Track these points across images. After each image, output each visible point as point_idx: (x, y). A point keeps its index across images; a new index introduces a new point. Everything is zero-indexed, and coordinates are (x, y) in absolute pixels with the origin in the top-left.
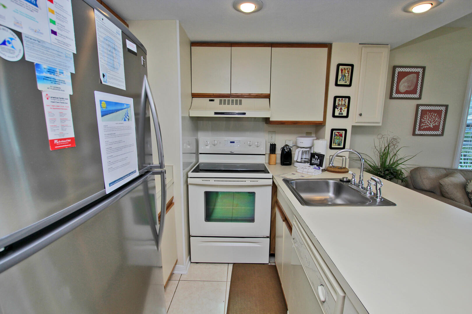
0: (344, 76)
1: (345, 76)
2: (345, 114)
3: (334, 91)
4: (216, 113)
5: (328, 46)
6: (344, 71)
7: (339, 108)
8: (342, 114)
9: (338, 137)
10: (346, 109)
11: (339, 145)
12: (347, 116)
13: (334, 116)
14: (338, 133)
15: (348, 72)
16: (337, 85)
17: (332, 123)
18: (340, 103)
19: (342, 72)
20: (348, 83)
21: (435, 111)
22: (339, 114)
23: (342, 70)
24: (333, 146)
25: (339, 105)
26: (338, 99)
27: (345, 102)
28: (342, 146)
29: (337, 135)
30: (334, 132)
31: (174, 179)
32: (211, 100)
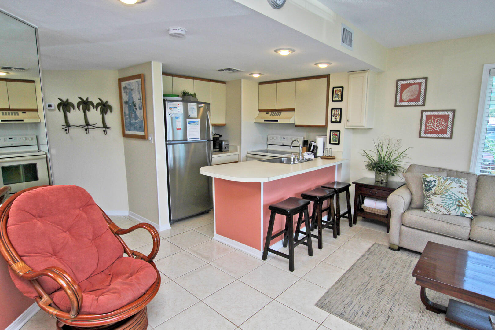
0: (337, 95)
1: (338, 95)
2: (339, 120)
3: (332, 105)
4: (265, 121)
5: (328, 76)
6: (337, 91)
7: (335, 116)
8: (337, 120)
9: (335, 136)
10: (339, 117)
11: (336, 141)
12: (340, 122)
13: (332, 122)
14: (335, 133)
15: (340, 92)
16: (333, 101)
17: (331, 127)
18: (335, 113)
19: (336, 92)
20: (340, 99)
21: (440, 116)
22: (335, 120)
23: (336, 91)
24: (331, 142)
25: (334, 114)
26: (334, 110)
27: (339, 112)
28: (337, 143)
29: (334, 135)
30: (332, 132)
31: (238, 153)
32: (267, 113)
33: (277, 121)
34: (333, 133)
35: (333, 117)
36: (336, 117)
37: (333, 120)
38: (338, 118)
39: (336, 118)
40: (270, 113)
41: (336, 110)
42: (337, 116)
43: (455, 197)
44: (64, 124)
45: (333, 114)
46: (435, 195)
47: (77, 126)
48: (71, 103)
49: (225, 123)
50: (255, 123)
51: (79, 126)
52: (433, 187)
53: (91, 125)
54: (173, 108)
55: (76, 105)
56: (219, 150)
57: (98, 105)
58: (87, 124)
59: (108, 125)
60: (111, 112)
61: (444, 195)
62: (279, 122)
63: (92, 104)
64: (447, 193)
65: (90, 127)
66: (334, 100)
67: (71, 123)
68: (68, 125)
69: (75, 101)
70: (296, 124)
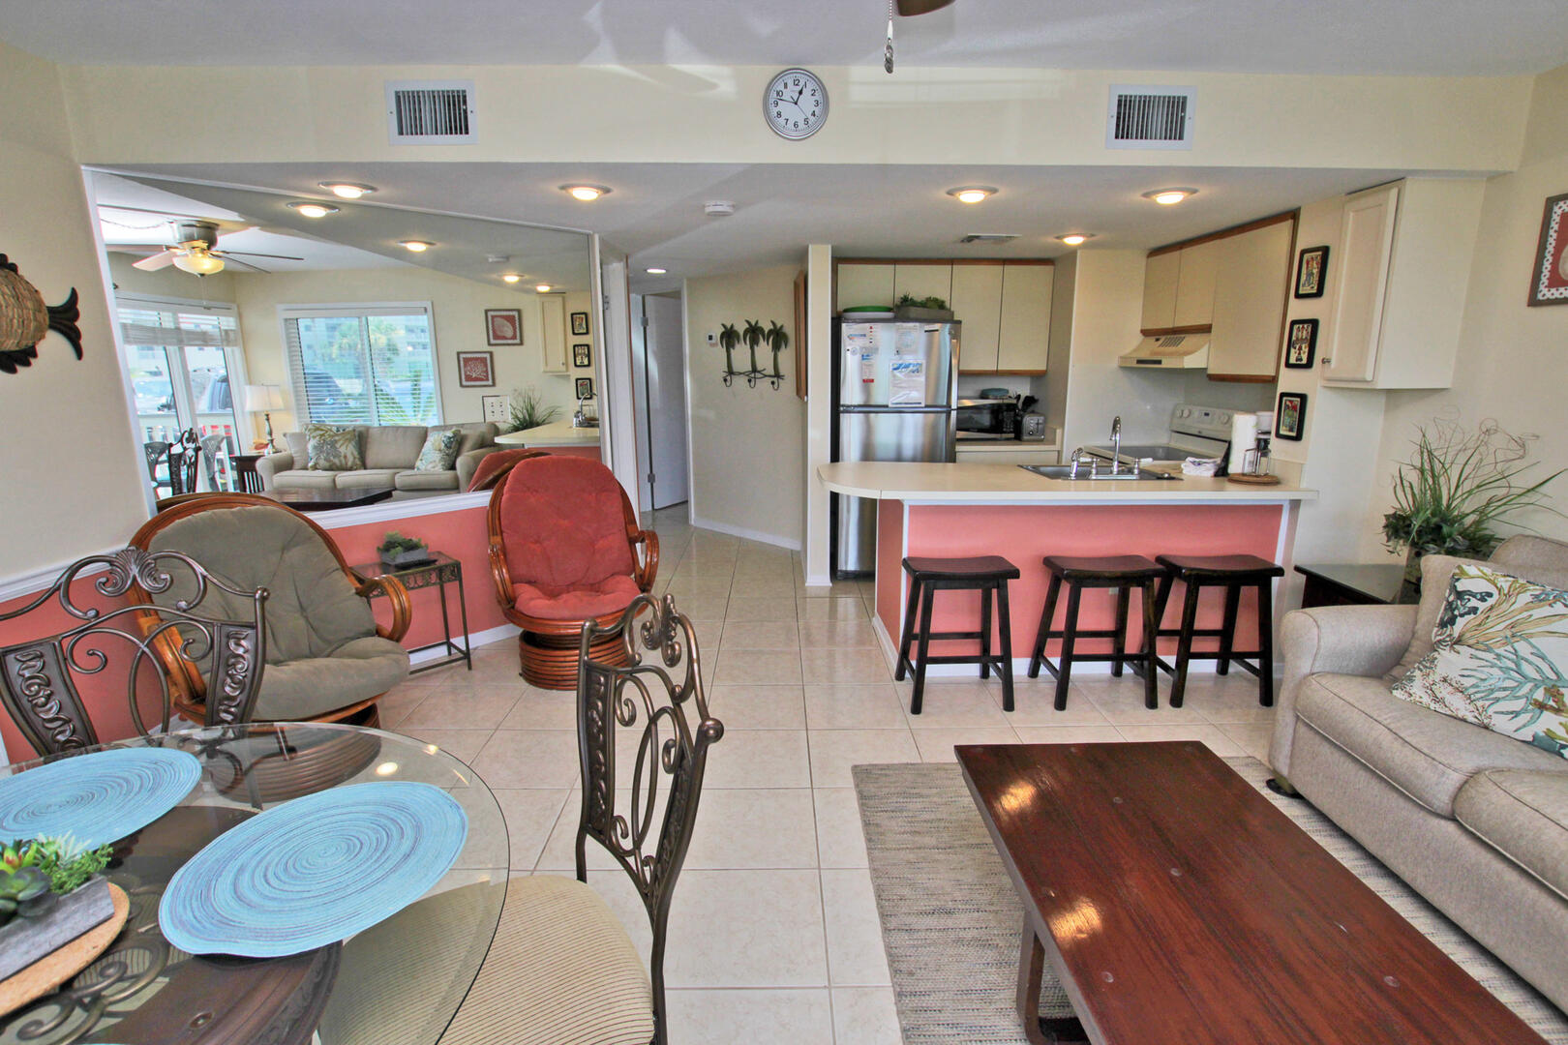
0: (1309, 275)
1: (1312, 274)
2: (1306, 360)
3: (1294, 309)
4: (1139, 362)
5: (1293, 215)
6: (1310, 263)
7: (1297, 347)
8: (1302, 360)
9: (1290, 413)
10: (1307, 349)
11: (1291, 430)
12: (1309, 365)
13: (1288, 365)
14: (1291, 402)
15: (1318, 264)
16: (1298, 295)
17: (1285, 380)
18: (1299, 335)
19: (1307, 268)
20: (1316, 290)
22: (1297, 360)
23: (1308, 263)
24: (1281, 432)
25: (1297, 339)
26: (1297, 326)
27: (1308, 333)
28: (1296, 434)
29: (1288, 407)
30: (1284, 398)
31: (1057, 447)
32: (1157, 340)
33: (1159, 362)
34: (1288, 403)
35: (1292, 350)
36: (1300, 349)
37: (1292, 360)
38: (1304, 353)
39: (1299, 354)
40: (1163, 338)
41: (1303, 327)
42: (1303, 346)
43: (1538, 670)
44: (726, 370)
45: (1294, 338)
46: (1455, 643)
47: (741, 373)
48: (736, 332)
49: (1044, 368)
50: (1121, 367)
51: (743, 373)
52: (1462, 615)
53: (759, 372)
54: (856, 335)
55: (741, 333)
56: (1012, 435)
57: (770, 332)
58: (754, 370)
59: (782, 373)
60: (786, 346)
61: (1488, 649)
62: (1164, 365)
63: (761, 330)
64: (1509, 648)
65: (758, 375)
66: (1301, 292)
67: (735, 370)
68: (731, 372)
69: (741, 328)
70: (1210, 372)
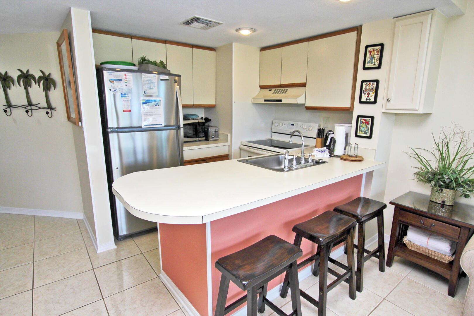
0: (372, 58)
1: (374, 57)
2: (372, 100)
3: (362, 75)
4: (265, 101)
5: (358, 29)
6: (372, 52)
7: (366, 93)
8: (370, 99)
9: (364, 125)
10: (374, 95)
11: (365, 133)
12: (375, 102)
13: (361, 102)
14: (365, 120)
15: (377, 52)
16: (364, 68)
17: (359, 110)
18: (368, 88)
19: (370, 54)
20: (377, 65)
22: (366, 100)
23: (370, 52)
24: (358, 134)
25: (366, 89)
26: (366, 83)
27: (373, 87)
28: (368, 135)
29: (363, 122)
30: (360, 118)
31: (229, 143)
32: (270, 90)
33: (280, 101)
34: (362, 120)
35: (363, 95)
36: (368, 94)
37: (364, 99)
38: (371, 96)
39: (368, 96)
40: (273, 90)
41: (370, 84)
42: (371, 93)
44: (5, 104)
45: (363, 89)
47: (19, 107)
48: (10, 77)
49: (215, 104)
50: (254, 104)
51: (21, 106)
53: (34, 105)
54: (115, 80)
55: (15, 78)
56: (204, 138)
57: (40, 78)
58: (30, 104)
59: (53, 105)
60: (55, 88)
62: (283, 102)
63: (33, 77)
65: (33, 107)
66: (366, 66)
67: (13, 102)
68: (9, 105)
69: (14, 74)
70: (307, 105)
